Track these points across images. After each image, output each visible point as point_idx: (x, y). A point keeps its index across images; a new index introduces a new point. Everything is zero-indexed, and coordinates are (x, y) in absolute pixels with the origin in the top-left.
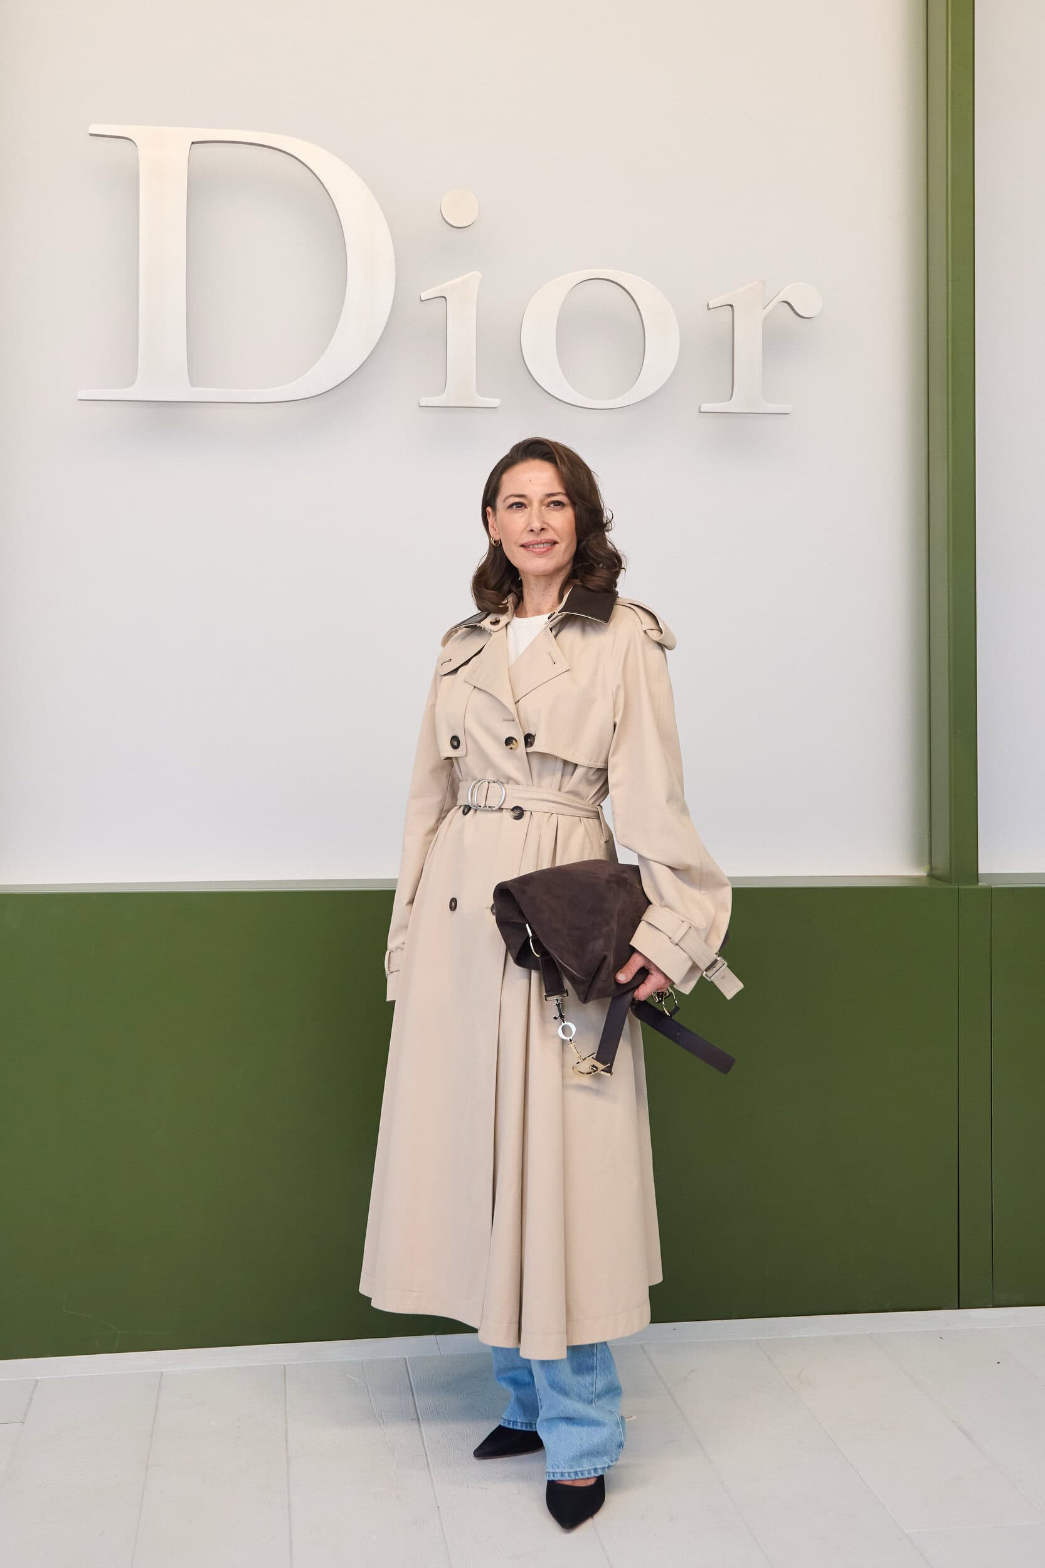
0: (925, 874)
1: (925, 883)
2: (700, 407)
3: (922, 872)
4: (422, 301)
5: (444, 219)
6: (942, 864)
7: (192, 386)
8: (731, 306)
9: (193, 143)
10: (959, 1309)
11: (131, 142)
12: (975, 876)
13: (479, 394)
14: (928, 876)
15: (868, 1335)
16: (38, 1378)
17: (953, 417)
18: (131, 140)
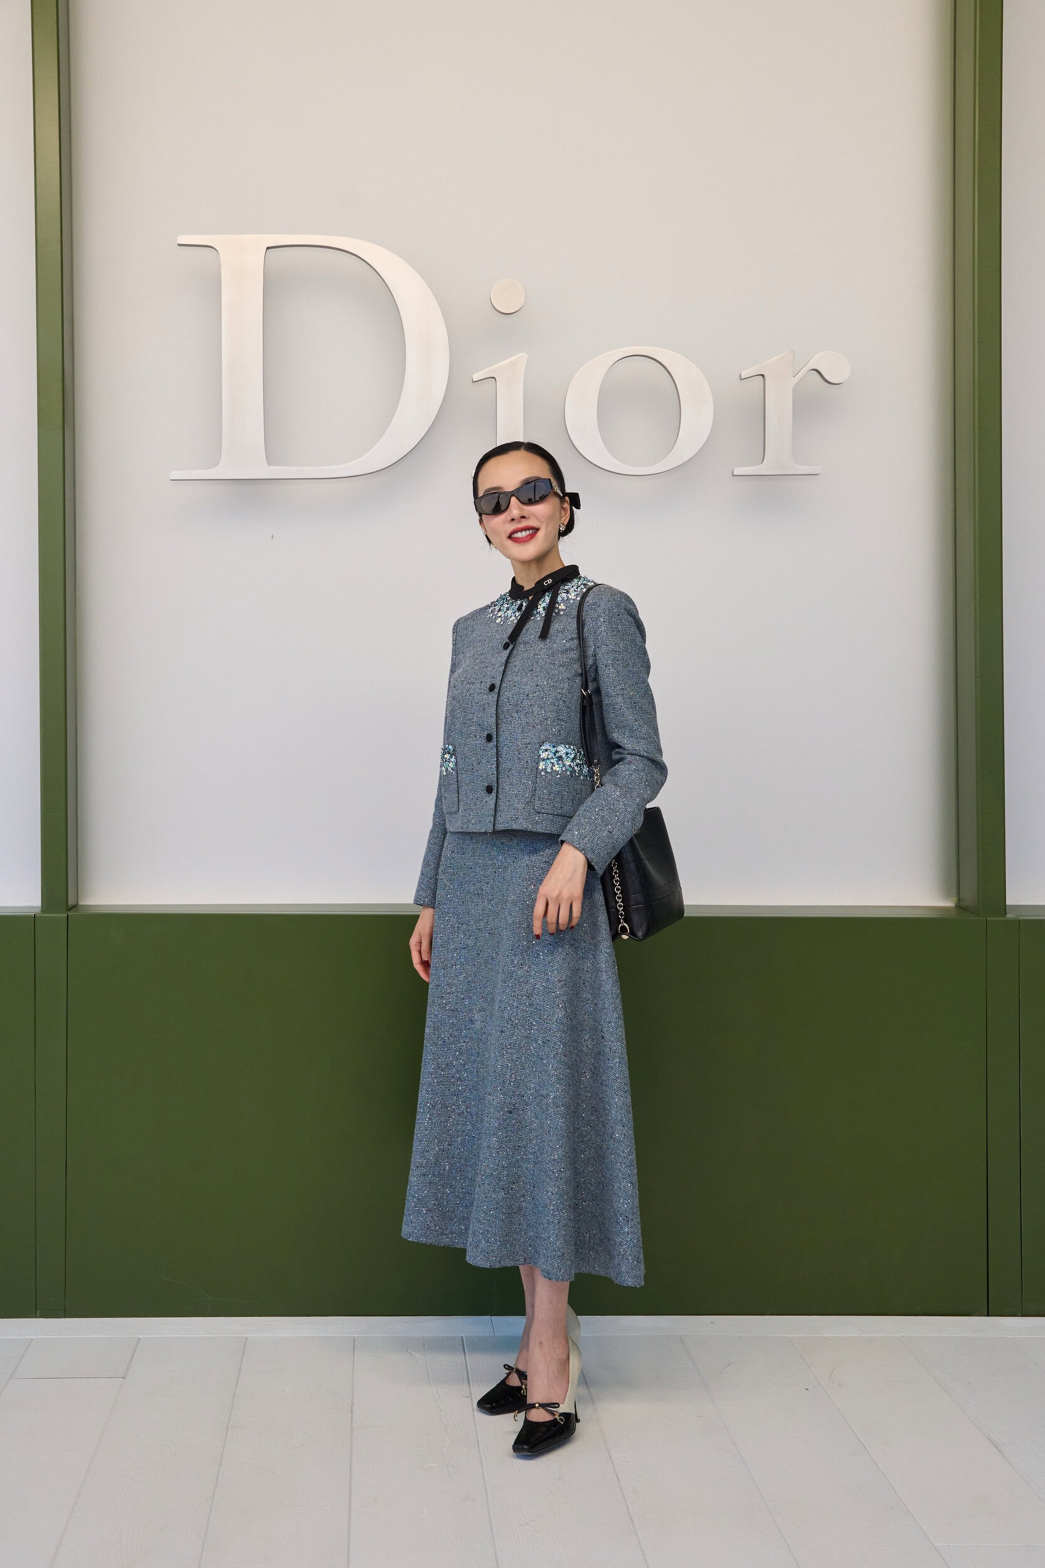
0: (953, 905)
1: (953, 914)
2: (732, 470)
3: (950, 903)
4: (474, 382)
5: (493, 306)
6: (970, 896)
7: (269, 465)
8: (763, 375)
9: (268, 248)
10: (988, 1316)
11: (214, 250)
12: (1003, 908)
14: (955, 907)
15: (898, 1338)
16: (141, 1337)
17: (980, 473)
18: (213, 248)
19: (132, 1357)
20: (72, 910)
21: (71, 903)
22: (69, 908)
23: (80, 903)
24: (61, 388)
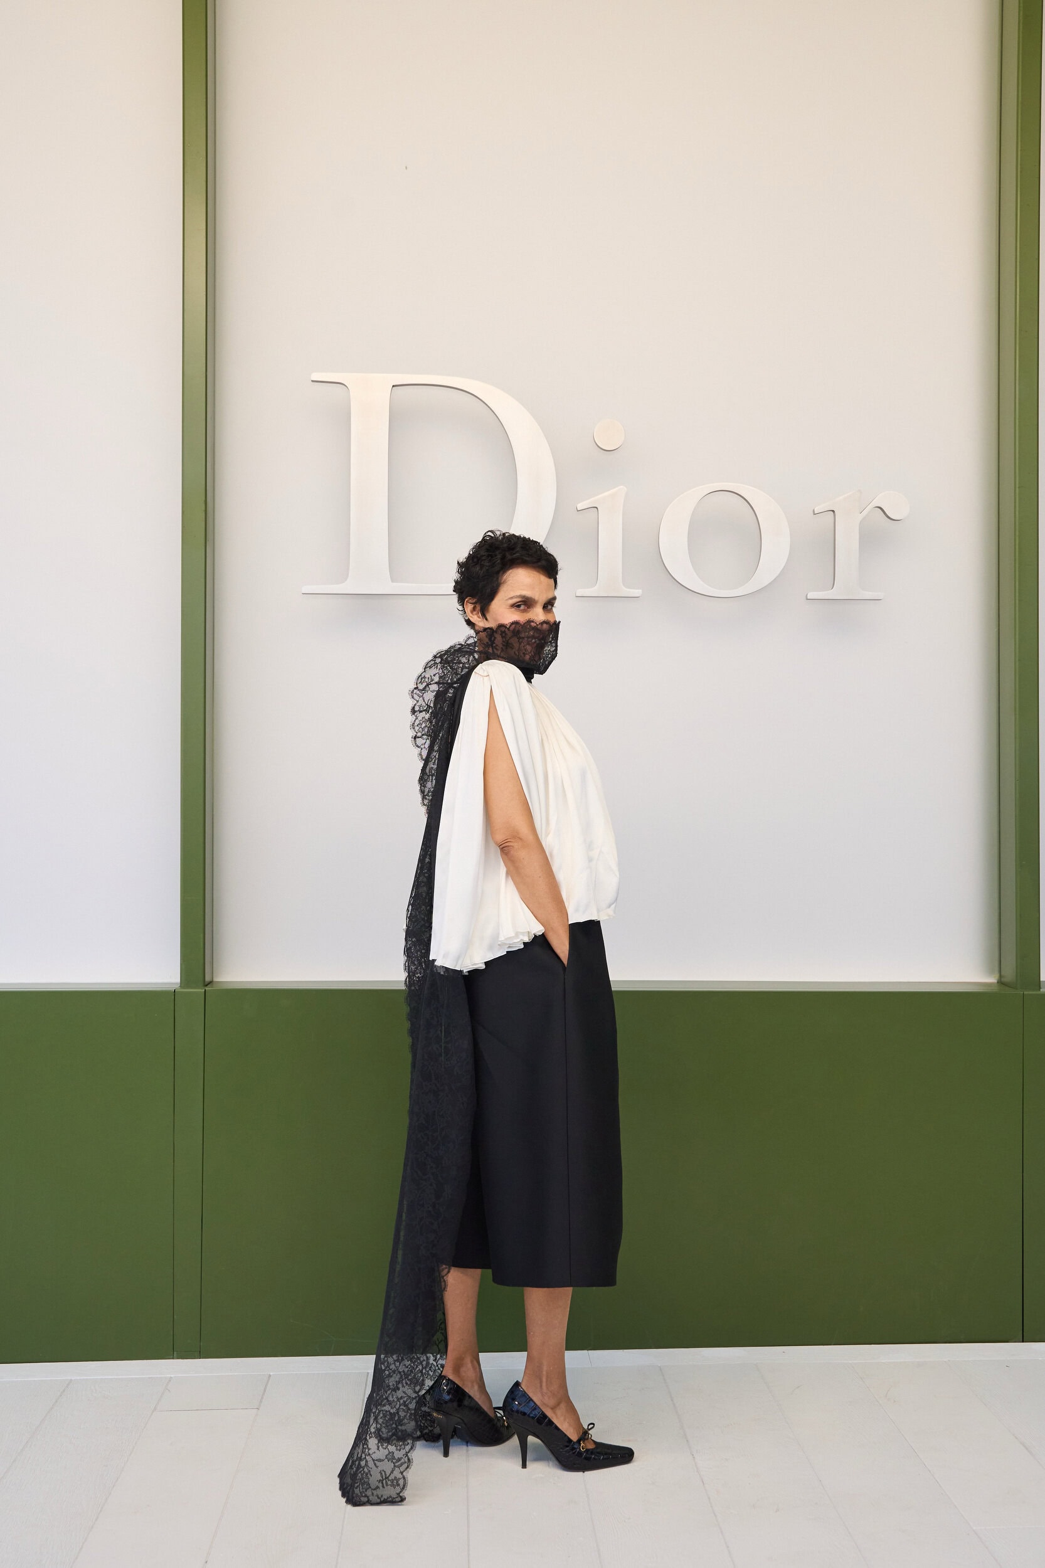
0: (996, 981)
1: (995, 989)
2: (807, 595)
3: (992, 980)
4: (577, 511)
5: (596, 443)
6: (1010, 974)
7: (392, 582)
8: (833, 511)
9: (393, 386)
10: (1023, 1342)
11: (344, 387)
12: (1038, 984)
13: (624, 584)
14: (998, 982)
15: (945, 1362)
16: (271, 1374)
17: (1019, 600)
18: (344, 385)
19: (265, 1391)
20: (209, 986)
21: (208, 979)
22: (206, 983)
23: (215, 979)
24: (203, 508)
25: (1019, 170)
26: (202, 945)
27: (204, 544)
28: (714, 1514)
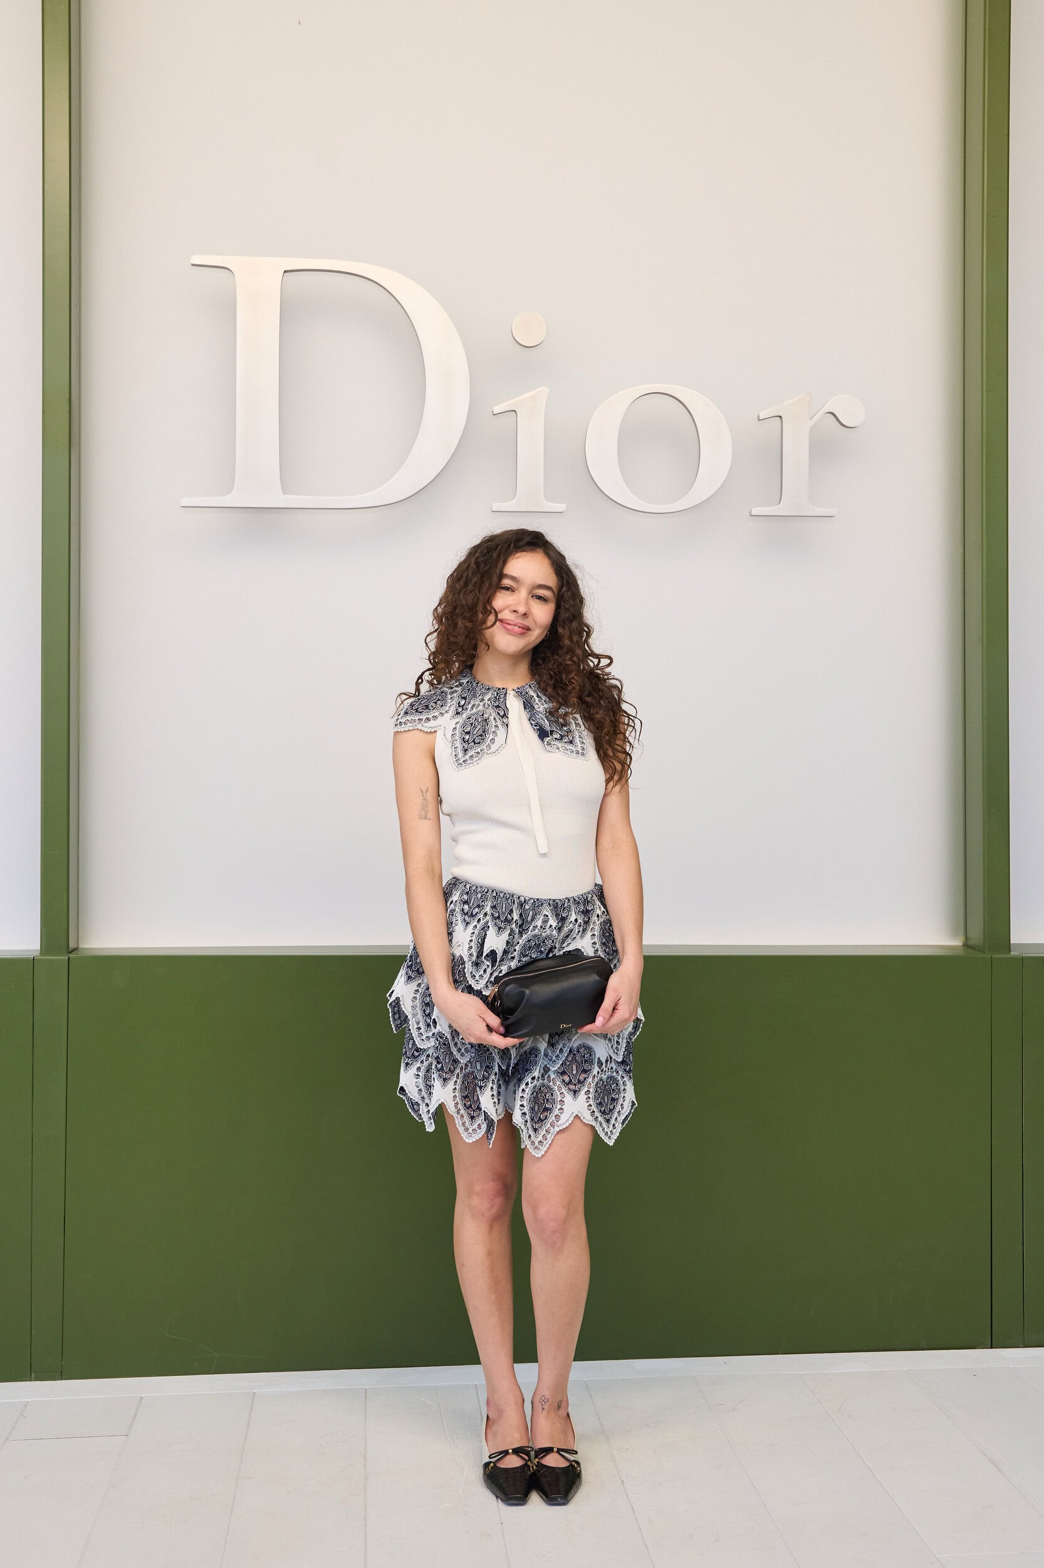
0: (961, 944)
1: (961, 952)
2: (751, 511)
3: (957, 942)
4: (493, 415)
5: (514, 338)
6: (976, 935)
8: (780, 417)
9: (285, 272)
10: (992, 1348)
11: (229, 271)
12: (1008, 946)
14: (963, 945)
15: (905, 1371)
16: (143, 1396)
17: (987, 518)
18: (229, 269)
19: (135, 1415)
20: (73, 953)
21: (72, 945)
22: (70, 950)
23: (81, 946)
24: (68, 409)
25: (987, 36)
26: (65, 906)
27: (68, 448)
28: (646, 1546)
